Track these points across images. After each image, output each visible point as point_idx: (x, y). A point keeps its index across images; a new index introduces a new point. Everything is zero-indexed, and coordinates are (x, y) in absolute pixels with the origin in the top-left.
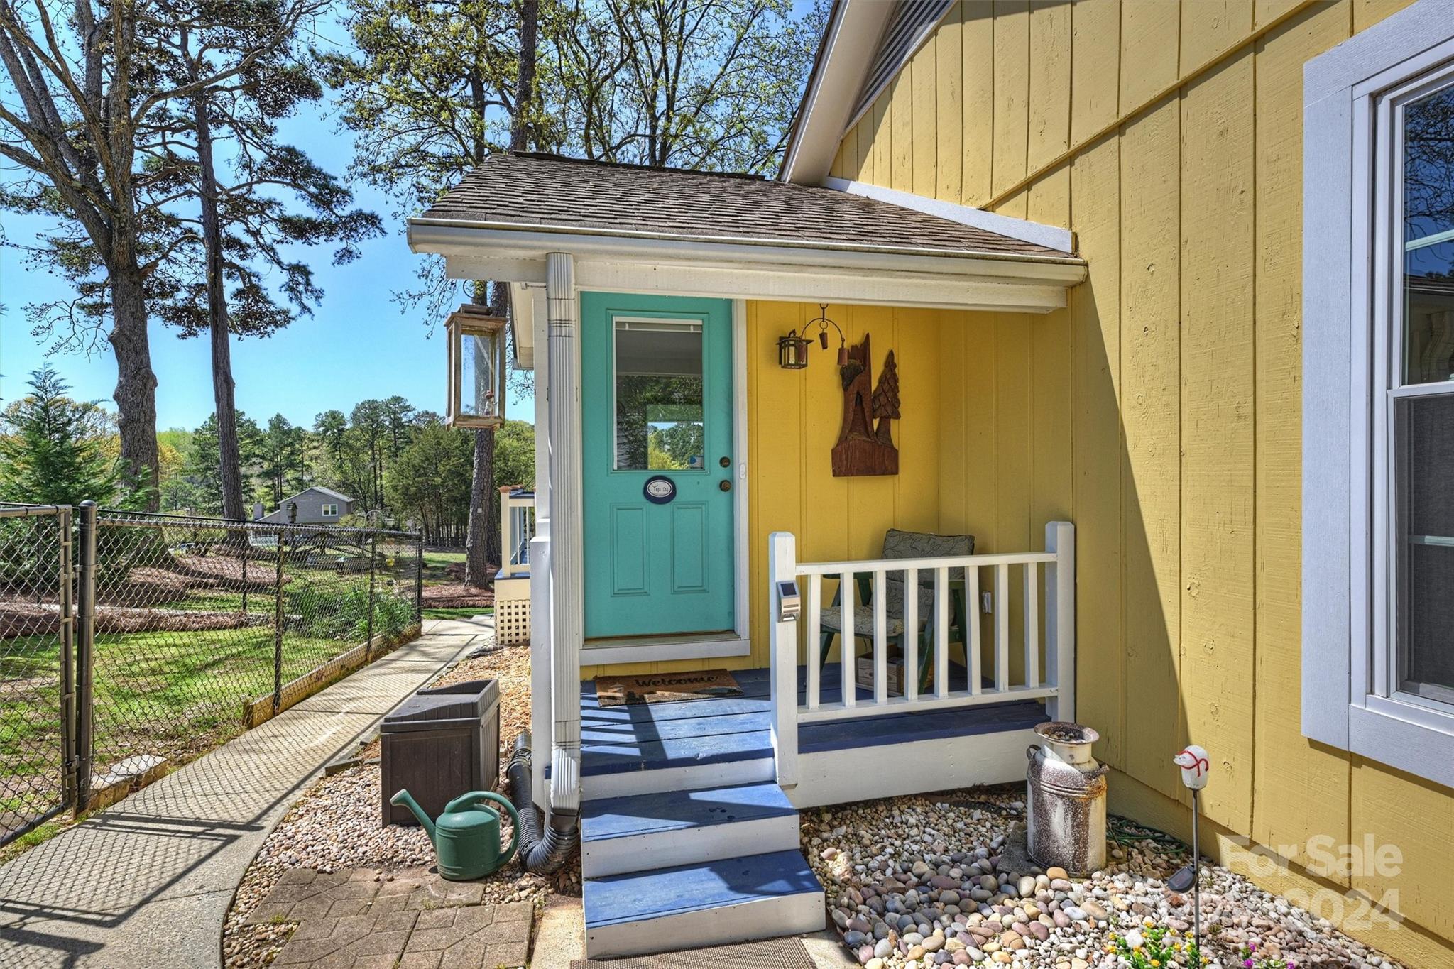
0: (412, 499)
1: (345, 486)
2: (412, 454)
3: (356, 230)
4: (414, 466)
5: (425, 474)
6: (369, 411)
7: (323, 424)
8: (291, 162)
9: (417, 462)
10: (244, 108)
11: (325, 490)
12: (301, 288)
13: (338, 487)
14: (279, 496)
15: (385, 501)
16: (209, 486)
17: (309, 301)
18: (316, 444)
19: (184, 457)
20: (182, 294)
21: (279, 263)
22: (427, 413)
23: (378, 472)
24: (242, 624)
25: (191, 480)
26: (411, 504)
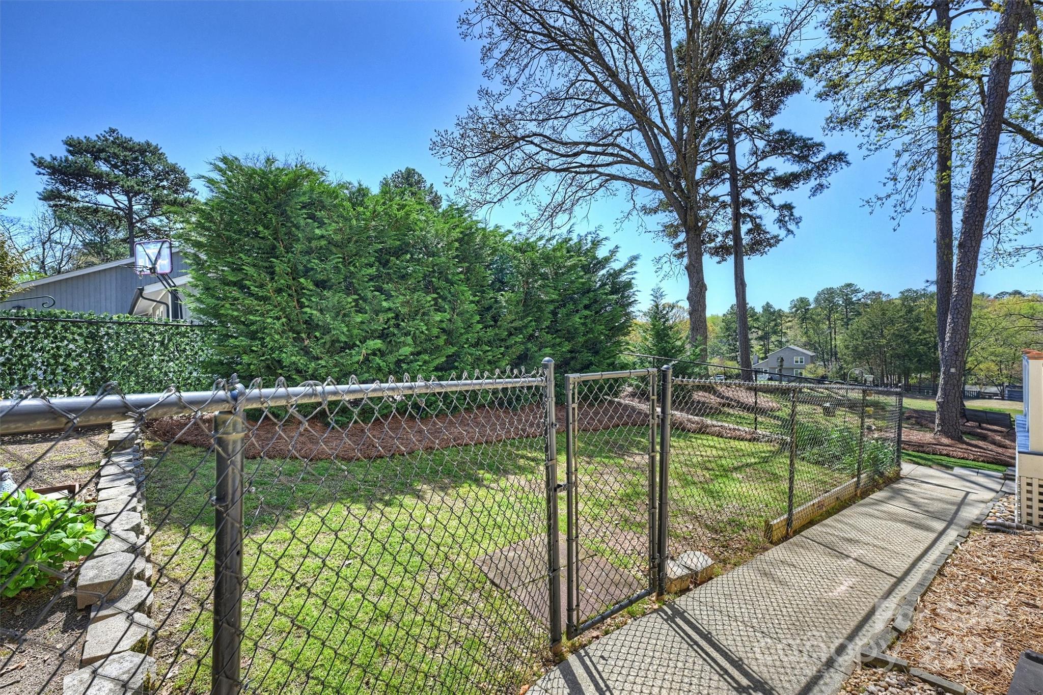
0: (859, 355)
1: (809, 345)
2: (861, 323)
3: (826, 169)
4: (862, 331)
5: (872, 337)
6: (827, 296)
7: (795, 306)
8: (782, 139)
9: (865, 329)
10: (754, 119)
11: (796, 348)
12: (787, 218)
13: (804, 346)
14: (767, 351)
15: (839, 355)
16: (730, 345)
17: (792, 226)
18: (790, 319)
19: (718, 329)
20: (720, 239)
21: (773, 206)
22: (874, 292)
23: (833, 335)
24: (754, 439)
25: (721, 342)
26: (860, 358)
